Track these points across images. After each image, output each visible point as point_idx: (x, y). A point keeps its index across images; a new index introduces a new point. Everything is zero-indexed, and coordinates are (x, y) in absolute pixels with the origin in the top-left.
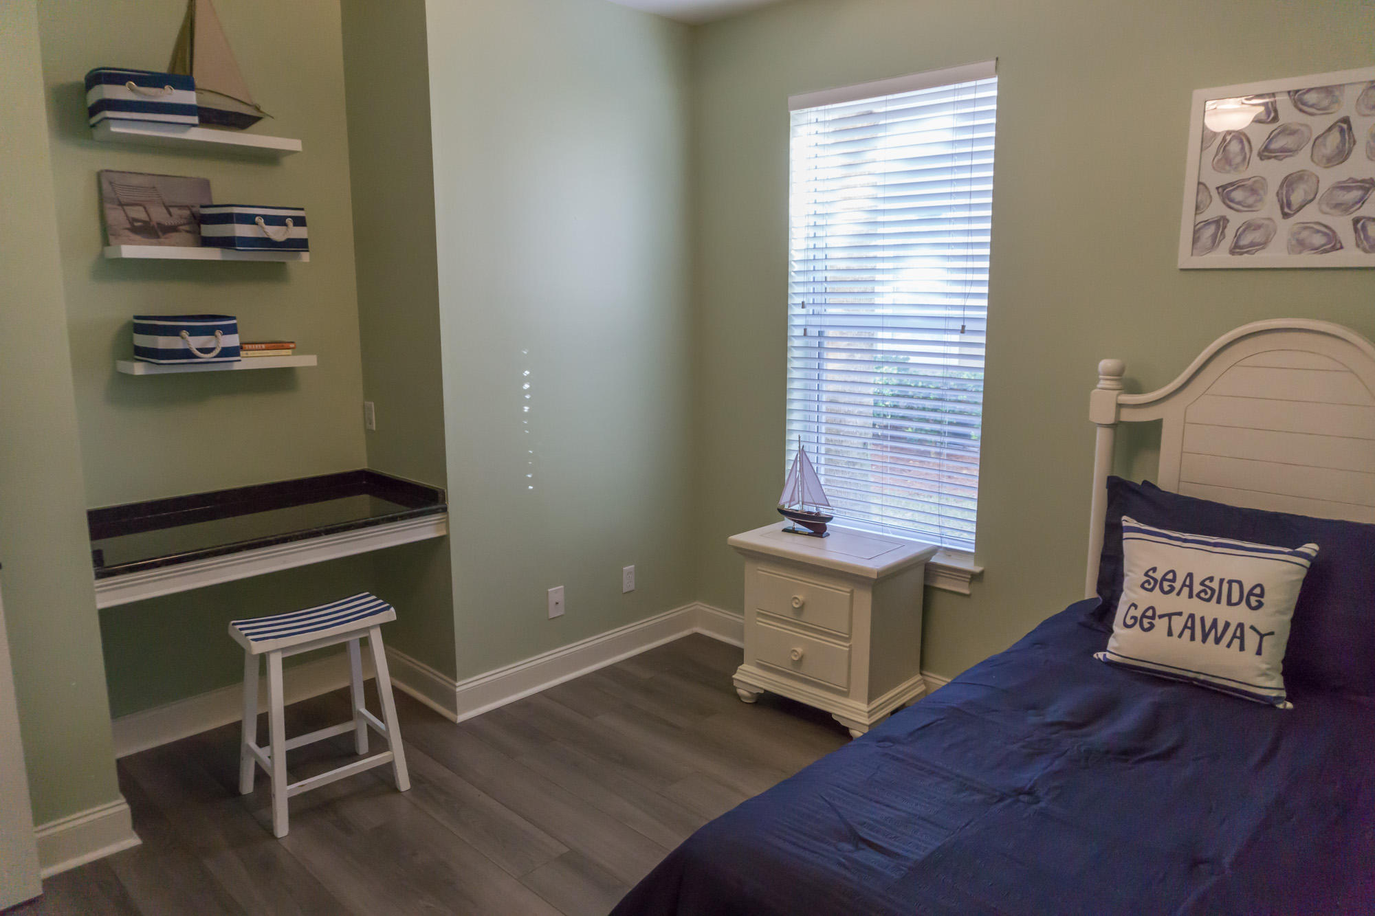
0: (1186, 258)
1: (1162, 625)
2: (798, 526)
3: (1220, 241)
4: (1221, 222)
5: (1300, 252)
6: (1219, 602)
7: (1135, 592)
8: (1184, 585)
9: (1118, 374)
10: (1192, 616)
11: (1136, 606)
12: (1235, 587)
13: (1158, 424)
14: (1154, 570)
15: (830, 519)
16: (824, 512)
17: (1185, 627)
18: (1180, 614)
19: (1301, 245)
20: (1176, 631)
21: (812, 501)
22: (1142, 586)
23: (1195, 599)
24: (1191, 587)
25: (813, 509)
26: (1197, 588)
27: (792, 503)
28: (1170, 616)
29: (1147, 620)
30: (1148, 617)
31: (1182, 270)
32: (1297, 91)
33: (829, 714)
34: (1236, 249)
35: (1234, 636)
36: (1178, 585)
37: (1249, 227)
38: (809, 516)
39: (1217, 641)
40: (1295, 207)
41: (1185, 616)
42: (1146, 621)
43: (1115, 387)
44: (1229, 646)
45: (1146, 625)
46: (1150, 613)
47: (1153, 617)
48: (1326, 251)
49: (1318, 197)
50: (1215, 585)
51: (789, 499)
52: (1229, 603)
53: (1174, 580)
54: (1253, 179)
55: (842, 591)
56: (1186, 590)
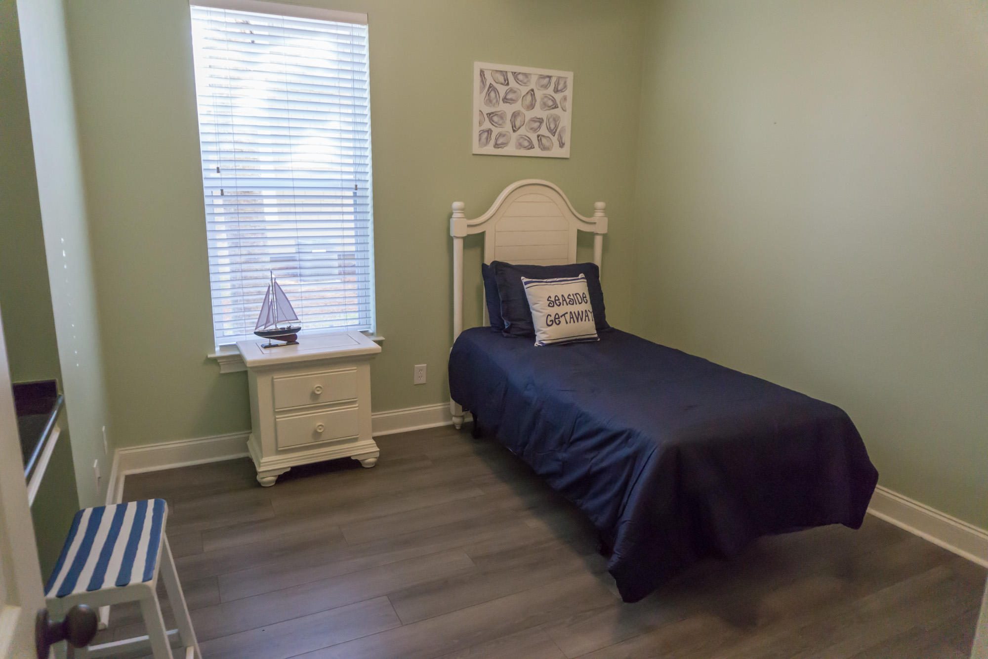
0: (477, 149)
1: (562, 320)
2: (274, 342)
3: (489, 141)
4: (489, 132)
5: (520, 149)
6: (576, 304)
7: (546, 309)
8: (563, 301)
9: (463, 210)
10: (571, 313)
11: (551, 316)
12: (578, 295)
13: (483, 234)
14: (550, 297)
15: (299, 329)
16: (295, 326)
17: (571, 318)
18: (567, 313)
19: (520, 146)
20: (568, 321)
21: (286, 319)
22: (549, 306)
23: (569, 305)
24: (565, 300)
25: (285, 326)
26: (568, 300)
27: (267, 325)
28: (564, 315)
29: (555, 320)
30: (557, 319)
31: (474, 155)
32: (515, 73)
33: (349, 458)
34: (496, 146)
35: (586, 316)
36: (561, 301)
37: (501, 135)
38: (283, 331)
39: (582, 320)
40: (517, 127)
41: (569, 313)
42: (557, 320)
43: (463, 216)
44: (585, 321)
45: (558, 322)
46: (557, 317)
47: (559, 318)
48: (529, 149)
49: (525, 123)
50: (572, 297)
51: (265, 322)
52: (580, 303)
53: (559, 300)
54: (502, 112)
55: (351, 370)
56: (564, 302)
